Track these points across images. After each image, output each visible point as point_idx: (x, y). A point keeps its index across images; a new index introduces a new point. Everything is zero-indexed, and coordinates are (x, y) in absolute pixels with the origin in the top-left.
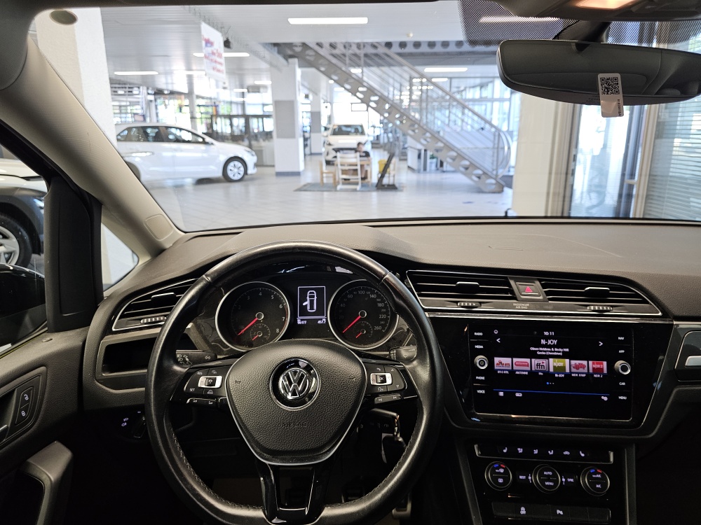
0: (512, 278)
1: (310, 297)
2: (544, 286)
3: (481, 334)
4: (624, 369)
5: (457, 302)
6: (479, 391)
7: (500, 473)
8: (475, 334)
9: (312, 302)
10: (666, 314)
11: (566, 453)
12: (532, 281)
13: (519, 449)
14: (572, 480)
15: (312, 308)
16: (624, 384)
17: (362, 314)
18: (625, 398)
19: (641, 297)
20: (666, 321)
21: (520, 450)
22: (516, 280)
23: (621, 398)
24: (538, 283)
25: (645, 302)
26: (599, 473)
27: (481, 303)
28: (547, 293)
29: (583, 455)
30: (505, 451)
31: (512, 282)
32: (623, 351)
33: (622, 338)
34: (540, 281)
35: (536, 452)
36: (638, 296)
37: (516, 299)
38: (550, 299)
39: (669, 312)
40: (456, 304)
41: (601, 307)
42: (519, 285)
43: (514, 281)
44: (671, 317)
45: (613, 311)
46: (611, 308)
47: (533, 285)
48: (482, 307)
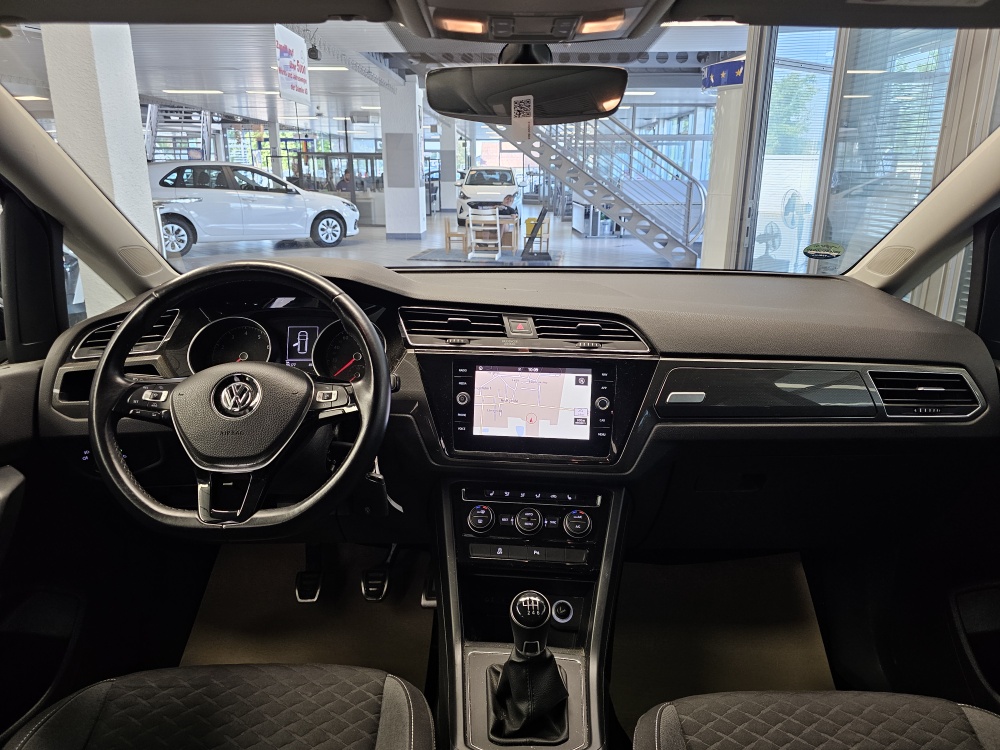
0: (505, 315)
1: (301, 338)
2: (536, 324)
3: (465, 370)
4: (603, 404)
5: (446, 339)
6: (459, 428)
7: (480, 514)
8: (460, 370)
9: (303, 343)
10: (653, 351)
11: (554, 496)
12: (525, 318)
14: (554, 522)
15: (302, 349)
16: (603, 420)
17: (357, 357)
18: (603, 435)
19: (633, 334)
20: (653, 357)
21: (507, 494)
22: (510, 317)
23: (600, 434)
24: (531, 320)
25: (636, 339)
26: (581, 515)
27: (470, 340)
28: (538, 331)
29: (570, 498)
30: (491, 495)
31: (505, 319)
32: (606, 388)
33: (606, 375)
34: (534, 318)
35: (523, 495)
36: (630, 333)
37: (506, 336)
38: (540, 337)
39: (657, 348)
40: (445, 341)
41: (589, 344)
42: (512, 321)
43: (508, 318)
44: (659, 354)
45: (602, 347)
46: (600, 345)
47: (525, 322)
48: (470, 344)
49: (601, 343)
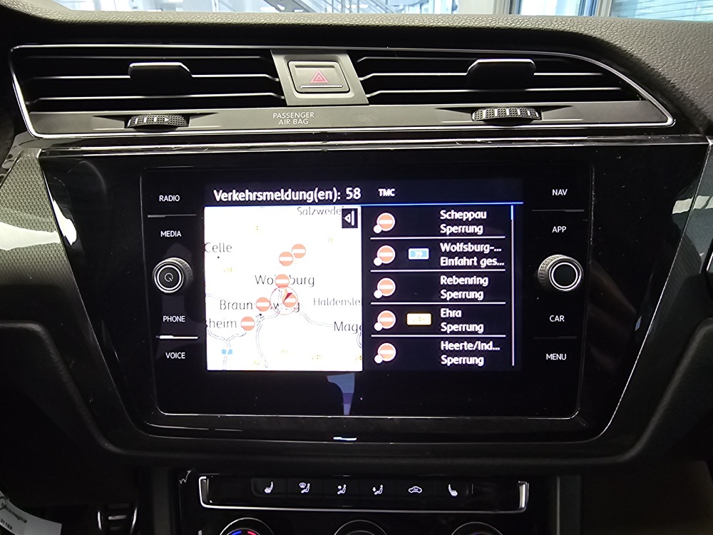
0: (279, 52)
2: (360, 71)
4: (564, 274)
5: (127, 118)
6: (169, 356)
8: (161, 198)
10: (684, 124)
11: (415, 489)
12: (330, 57)
13: (302, 485)
16: (561, 318)
19: (617, 81)
20: (688, 140)
21: (305, 488)
22: (290, 55)
23: (552, 357)
24: (346, 60)
25: (630, 94)
27: (186, 117)
28: (367, 86)
29: (454, 493)
30: (268, 491)
31: (279, 61)
32: (563, 229)
33: (563, 192)
34: (354, 57)
35: (342, 490)
36: (609, 79)
37: (283, 103)
38: (373, 101)
39: (697, 114)
40: (123, 123)
41: (508, 111)
42: (297, 66)
43: (285, 58)
44: (701, 129)
45: (543, 120)
46: (537, 113)
47: (332, 67)
48: (190, 127)
49: (539, 109)
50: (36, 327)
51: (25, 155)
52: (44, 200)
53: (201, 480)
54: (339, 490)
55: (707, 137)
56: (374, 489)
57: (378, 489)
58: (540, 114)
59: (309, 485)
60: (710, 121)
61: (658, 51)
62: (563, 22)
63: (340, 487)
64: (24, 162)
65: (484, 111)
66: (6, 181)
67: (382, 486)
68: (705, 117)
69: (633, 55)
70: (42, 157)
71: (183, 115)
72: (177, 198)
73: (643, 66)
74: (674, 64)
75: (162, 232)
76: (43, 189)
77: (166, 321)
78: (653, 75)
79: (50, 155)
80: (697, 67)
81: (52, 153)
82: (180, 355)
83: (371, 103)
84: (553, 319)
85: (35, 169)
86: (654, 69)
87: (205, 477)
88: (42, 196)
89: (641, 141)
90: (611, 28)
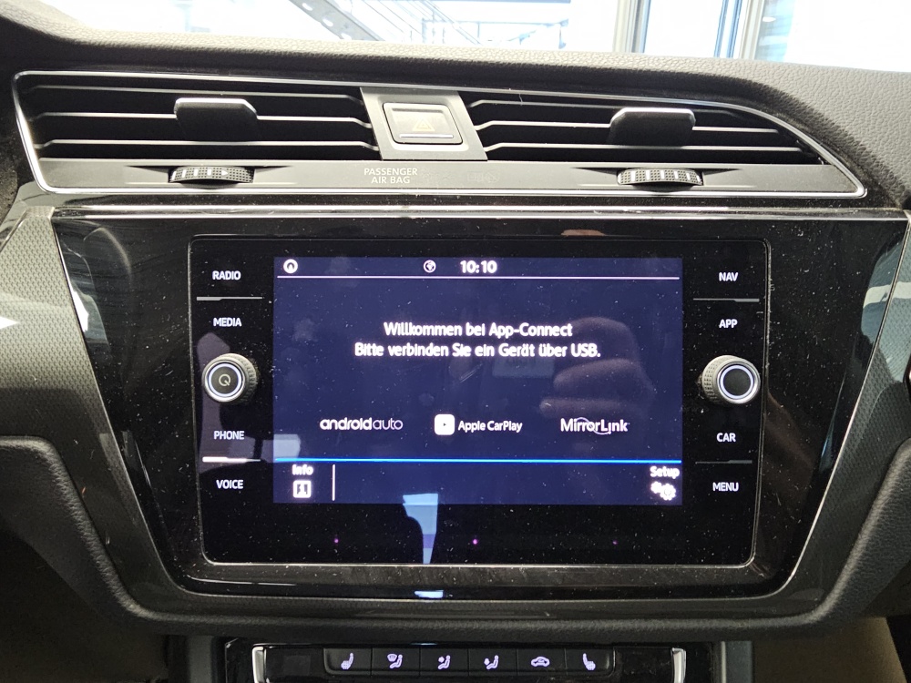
0: (371, 91)
2: (476, 116)
3: (235, 275)
4: (736, 382)
5: (171, 170)
6: (220, 484)
8: (216, 275)
10: (877, 195)
11: (541, 661)
12: (439, 98)
13: (392, 657)
16: (731, 437)
18: (733, 487)
20: (882, 214)
22: (385, 95)
23: (720, 486)
24: (457, 104)
25: (808, 157)
27: (251, 170)
28: (486, 138)
29: (590, 666)
30: (346, 665)
31: (371, 103)
32: (733, 323)
33: (732, 277)
34: (467, 98)
35: (445, 662)
36: (785, 137)
37: (376, 156)
38: (492, 156)
39: (891, 184)
40: (166, 175)
41: (662, 173)
42: (395, 110)
43: (380, 99)
44: (898, 202)
45: (705, 186)
46: (698, 177)
47: (440, 111)
48: (255, 183)
49: (700, 172)
50: (40, 446)
51: (32, 214)
52: (57, 274)
53: (257, 652)
54: (440, 663)
55: (905, 211)
56: (487, 661)
57: (491, 661)
58: (701, 178)
59: (401, 656)
60: (908, 192)
61: (843, 105)
62: (728, 66)
63: (441, 659)
64: (30, 224)
65: (633, 173)
66: (5, 248)
67: (497, 657)
68: (903, 187)
69: (812, 110)
70: (55, 218)
71: (246, 168)
72: (237, 275)
73: (825, 122)
74: (863, 120)
75: (215, 319)
76: (56, 260)
77: (218, 437)
78: (839, 134)
79: (66, 215)
80: (891, 125)
81: (69, 213)
82: (236, 484)
83: (489, 159)
84: (721, 437)
85: (46, 233)
86: (838, 127)
87: (261, 648)
88: (54, 270)
89: (826, 215)
90: (785, 75)
